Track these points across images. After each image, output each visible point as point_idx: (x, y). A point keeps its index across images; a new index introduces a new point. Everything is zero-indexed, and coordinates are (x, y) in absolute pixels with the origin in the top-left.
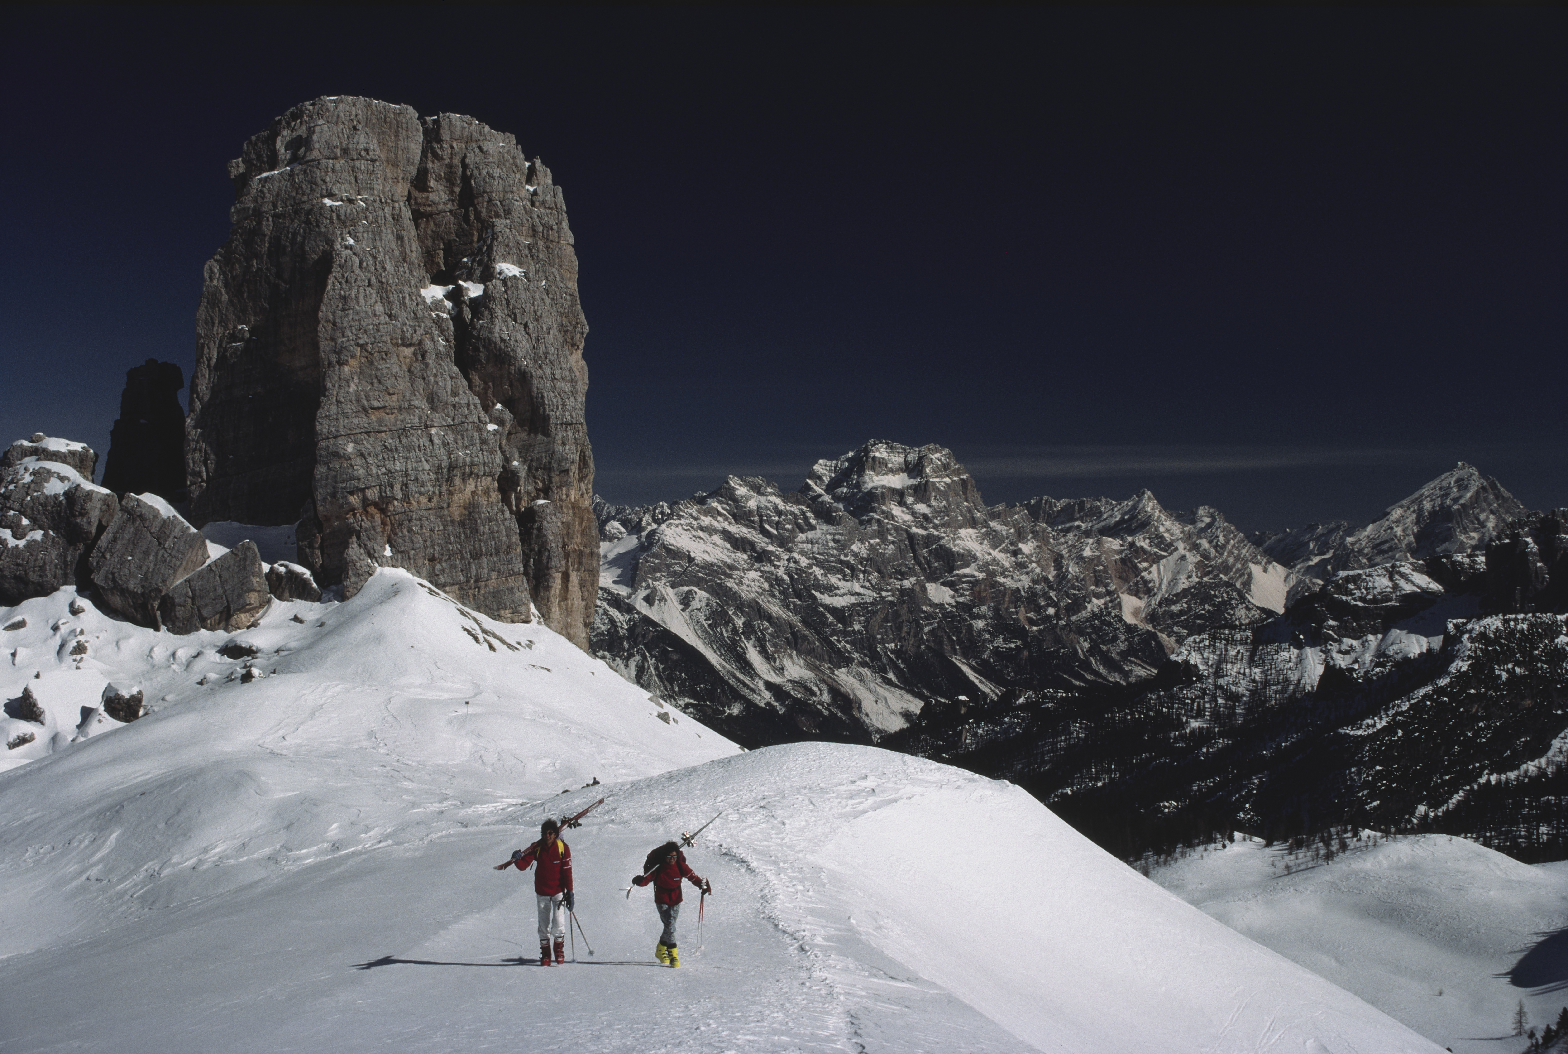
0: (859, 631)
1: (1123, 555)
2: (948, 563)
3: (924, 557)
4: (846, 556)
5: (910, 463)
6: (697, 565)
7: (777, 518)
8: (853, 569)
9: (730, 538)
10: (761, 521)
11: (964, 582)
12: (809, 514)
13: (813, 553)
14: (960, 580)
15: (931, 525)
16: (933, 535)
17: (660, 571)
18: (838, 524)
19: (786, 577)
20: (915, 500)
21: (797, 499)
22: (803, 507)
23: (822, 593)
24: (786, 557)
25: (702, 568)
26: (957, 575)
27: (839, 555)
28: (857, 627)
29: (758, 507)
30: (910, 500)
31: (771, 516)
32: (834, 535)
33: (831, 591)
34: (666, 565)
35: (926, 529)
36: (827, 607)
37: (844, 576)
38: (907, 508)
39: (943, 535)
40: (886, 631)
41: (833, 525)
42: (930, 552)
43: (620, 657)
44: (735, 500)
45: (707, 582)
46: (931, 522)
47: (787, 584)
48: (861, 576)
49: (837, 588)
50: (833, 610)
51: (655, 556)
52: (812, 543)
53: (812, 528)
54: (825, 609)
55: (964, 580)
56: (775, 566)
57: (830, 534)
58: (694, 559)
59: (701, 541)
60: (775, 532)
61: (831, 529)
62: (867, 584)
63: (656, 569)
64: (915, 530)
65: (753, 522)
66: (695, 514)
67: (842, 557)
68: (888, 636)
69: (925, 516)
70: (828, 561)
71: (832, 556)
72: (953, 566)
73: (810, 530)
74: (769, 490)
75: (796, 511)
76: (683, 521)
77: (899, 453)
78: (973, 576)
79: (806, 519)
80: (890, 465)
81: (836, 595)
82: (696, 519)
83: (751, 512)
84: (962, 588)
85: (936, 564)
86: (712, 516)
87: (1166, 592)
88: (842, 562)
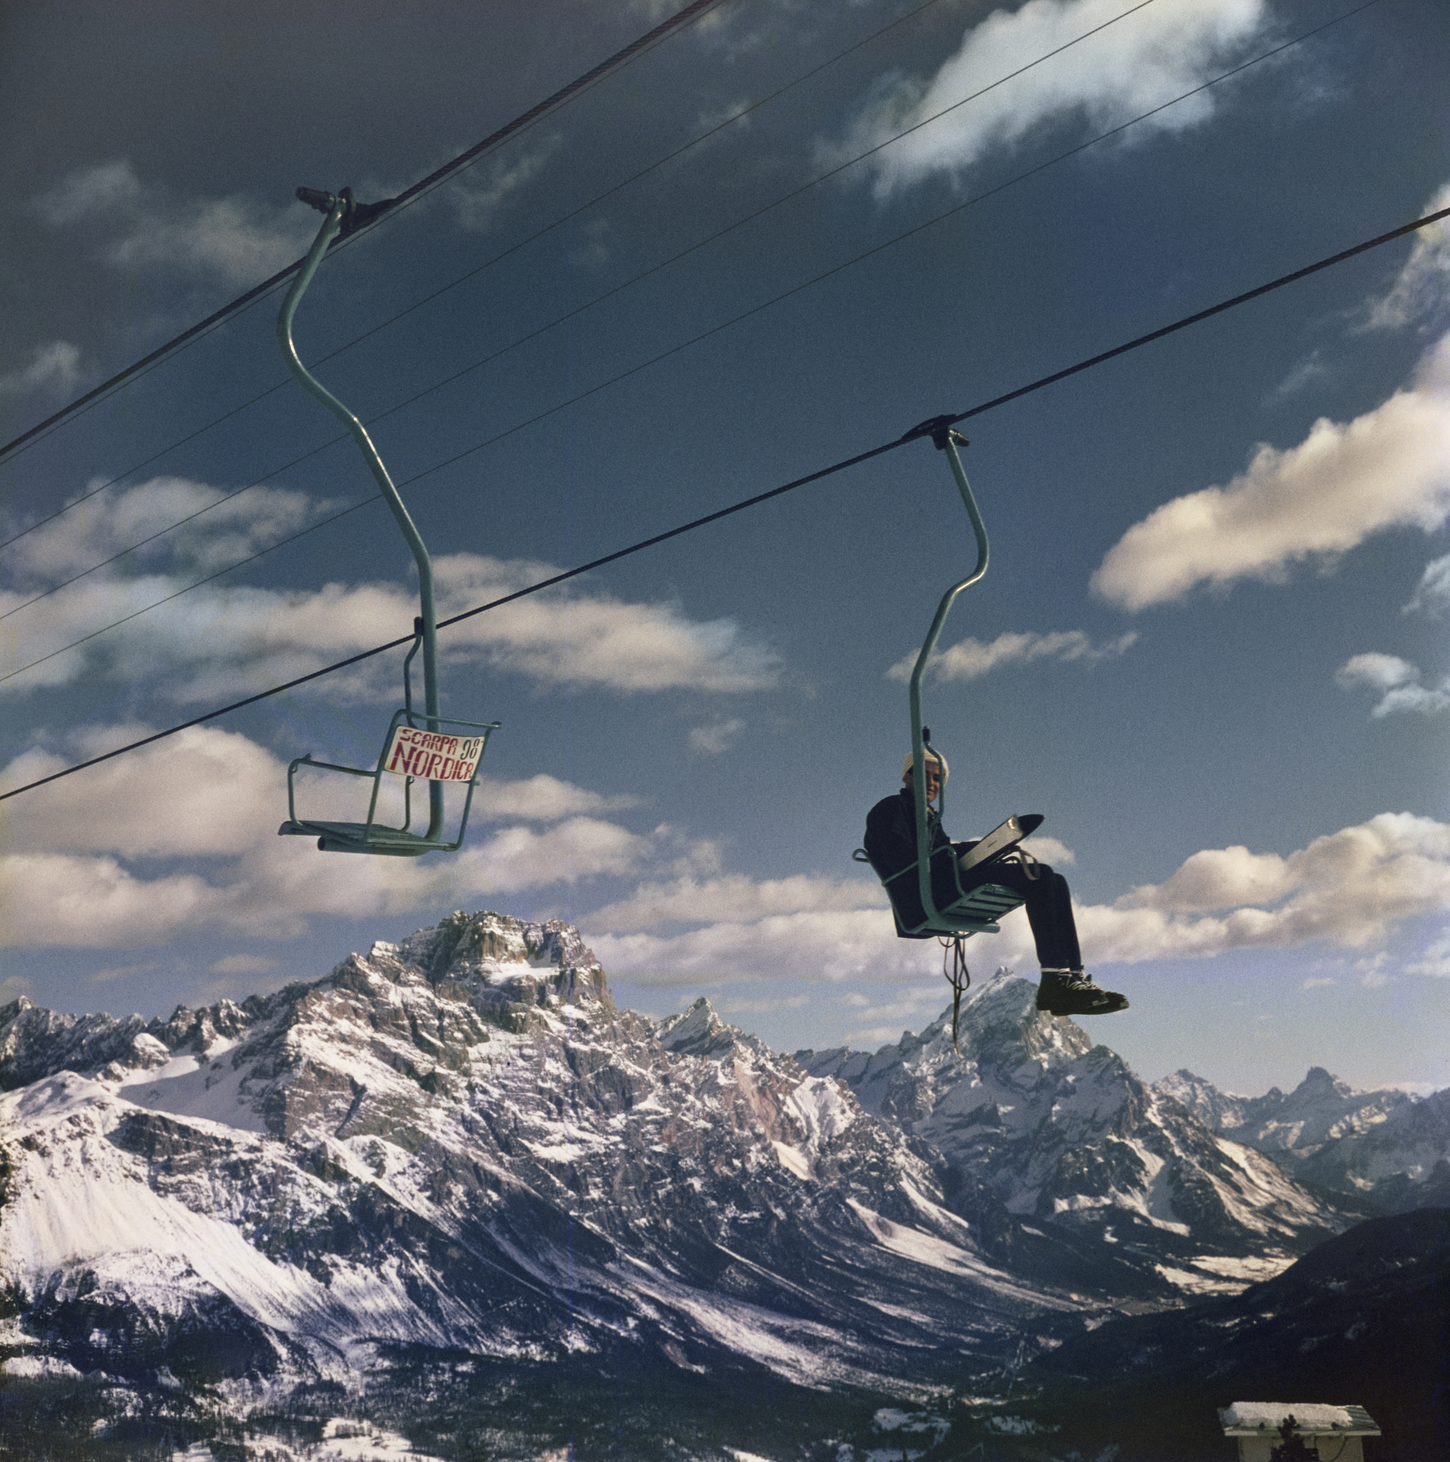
0: (600, 1199)
1: (760, 1083)
2: (623, 1094)
3: (590, 1085)
4: (544, 1080)
5: (535, 944)
6: (372, 1098)
7: (436, 1022)
8: (559, 1103)
9: (384, 1054)
10: (414, 1026)
11: (648, 1123)
12: (475, 1016)
13: (498, 1078)
14: (643, 1119)
15: (591, 1036)
16: (598, 1052)
17: (314, 1109)
18: (522, 1031)
19: (477, 1117)
20: (561, 1000)
21: (455, 992)
22: (465, 1005)
23: (531, 1142)
24: (464, 1084)
25: (382, 1102)
26: (639, 1112)
27: (535, 1080)
28: (595, 1194)
29: (405, 1005)
30: (554, 999)
31: (428, 1019)
32: (520, 1048)
33: (542, 1137)
34: (320, 1098)
35: (586, 1043)
36: (546, 1163)
37: (549, 1112)
38: (554, 1011)
39: (609, 1051)
40: (630, 1199)
41: (514, 1031)
42: (597, 1077)
43: (362, 1262)
44: (370, 992)
45: (393, 1125)
46: (591, 1032)
47: (484, 1129)
48: (571, 1112)
49: (548, 1133)
50: (558, 1168)
51: (303, 1083)
52: (490, 1061)
53: (484, 1038)
54: (546, 1166)
55: (648, 1118)
56: (454, 1099)
57: (514, 1046)
58: (364, 1089)
59: (352, 1058)
60: (438, 1043)
61: (514, 1039)
62: (586, 1124)
63: (308, 1107)
64: (572, 1044)
65: (403, 1028)
66: (327, 1015)
67: (540, 1083)
68: (634, 1207)
69: (580, 1023)
70: (523, 1090)
71: (527, 1081)
72: (631, 1098)
73: (480, 1041)
74: (413, 977)
75: (457, 1012)
76: (315, 1026)
77: (514, 929)
78: (657, 1113)
79: (472, 1023)
80: (510, 948)
81: (552, 1144)
82: (330, 1023)
83: (396, 1012)
84: (648, 1132)
85: (607, 1096)
86: (348, 1018)
87: (822, 1133)
88: (541, 1091)
